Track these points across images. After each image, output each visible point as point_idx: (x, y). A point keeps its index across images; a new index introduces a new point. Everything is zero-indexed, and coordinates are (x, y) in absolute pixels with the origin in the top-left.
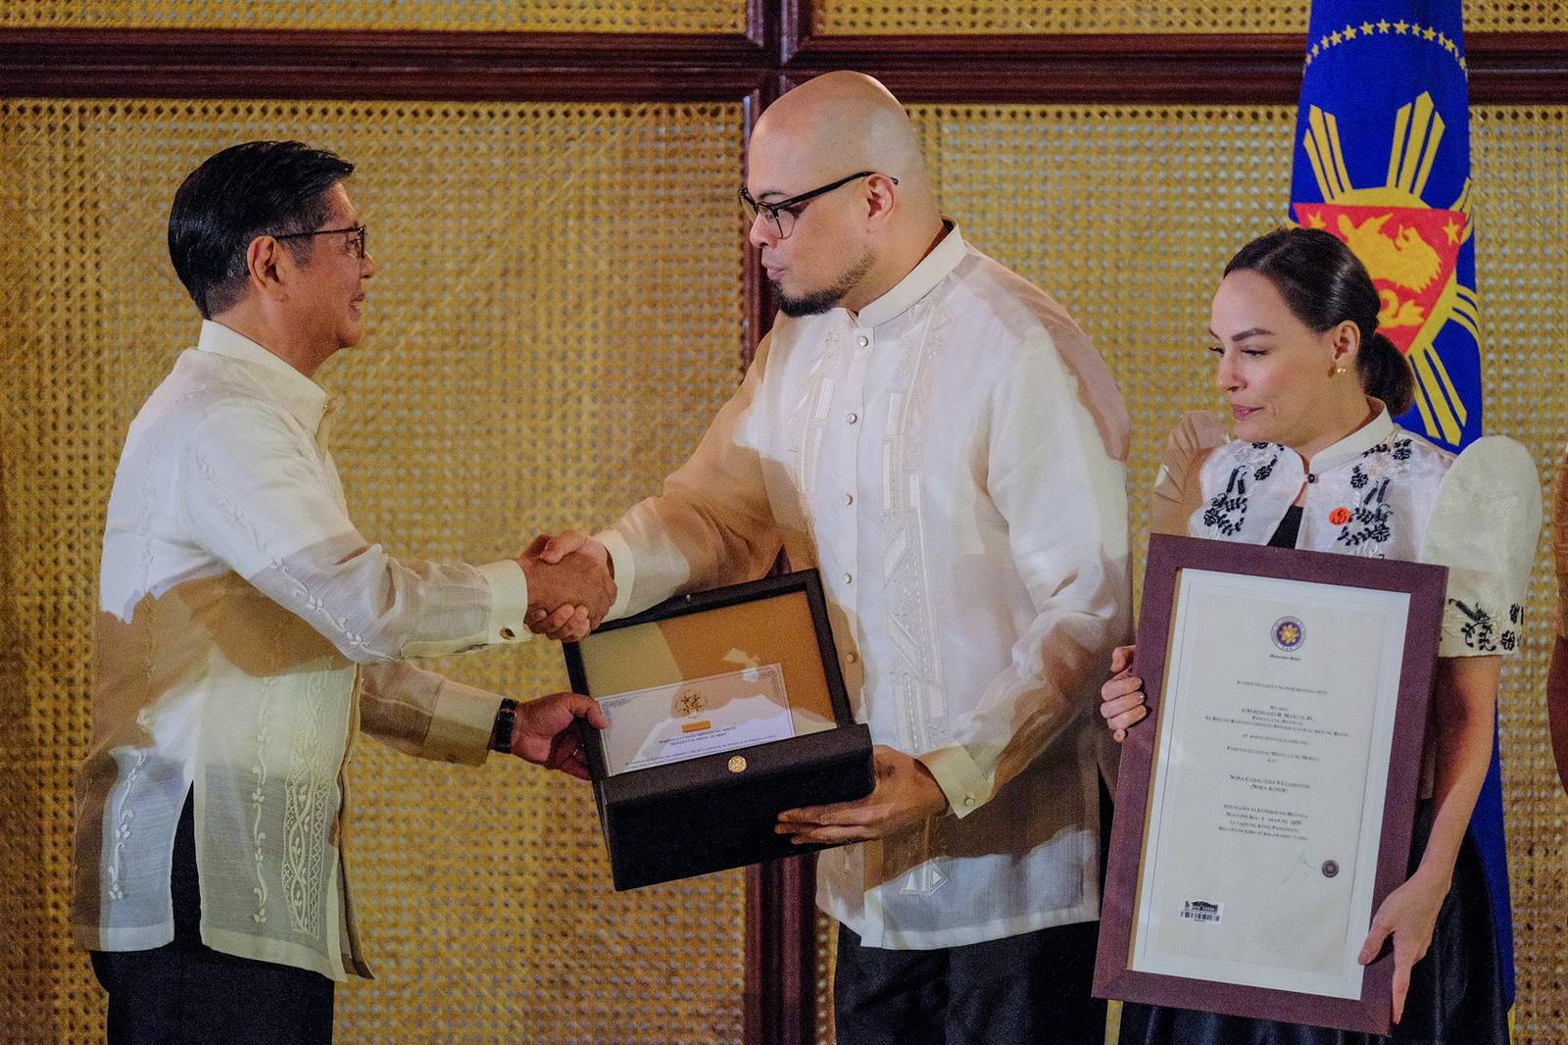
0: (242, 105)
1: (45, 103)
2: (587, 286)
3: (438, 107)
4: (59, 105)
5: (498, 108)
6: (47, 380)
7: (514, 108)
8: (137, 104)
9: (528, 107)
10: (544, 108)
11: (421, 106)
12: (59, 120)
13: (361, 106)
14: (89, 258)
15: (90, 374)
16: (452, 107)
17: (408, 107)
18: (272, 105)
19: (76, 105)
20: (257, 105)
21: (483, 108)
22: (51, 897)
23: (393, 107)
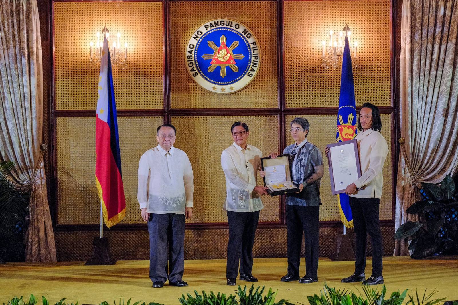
0: (224, 116)
1: (203, 117)
2: (261, 135)
3: (245, 116)
4: (204, 117)
5: (251, 116)
6: (203, 146)
7: (253, 116)
8: (213, 116)
9: (255, 116)
10: (256, 116)
11: (243, 116)
12: (204, 118)
13: (236, 116)
14: (208, 133)
15: (208, 146)
16: (246, 116)
17: (242, 116)
18: (227, 116)
19: (206, 117)
20: (225, 116)
21: (250, 116)
22: (205, 202)
23: (240, 116)
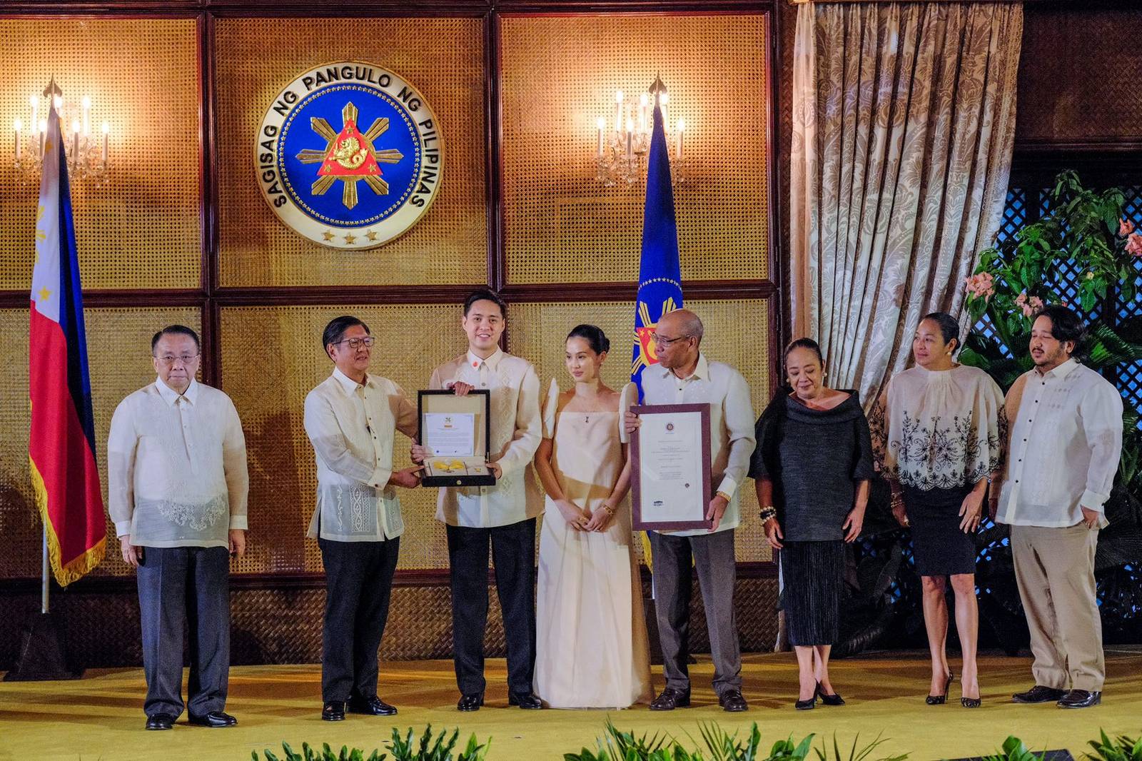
0: (352, 306)
1: (299, 307)
3: (405, 306)
4: (303, 307)
5: (421, 305)
6: (301, 381)
7: (425, 306)
8: (324, 306)
9: (429, 305)
10: (433, 305)
11: (400, 306)
12: (303, 311)
13: (384, 306)
14: (312, 348)
15: (313, 379)
16: (409, 306)
17: (397, 306)
18: (360, 306)
19: (307, 307)
20: (356, 306)
21: (417, 306)
23: (393, 306)
